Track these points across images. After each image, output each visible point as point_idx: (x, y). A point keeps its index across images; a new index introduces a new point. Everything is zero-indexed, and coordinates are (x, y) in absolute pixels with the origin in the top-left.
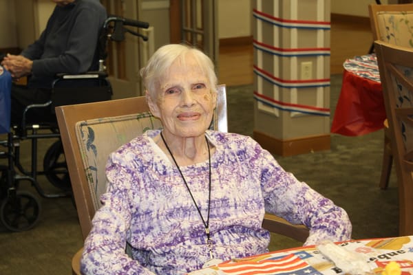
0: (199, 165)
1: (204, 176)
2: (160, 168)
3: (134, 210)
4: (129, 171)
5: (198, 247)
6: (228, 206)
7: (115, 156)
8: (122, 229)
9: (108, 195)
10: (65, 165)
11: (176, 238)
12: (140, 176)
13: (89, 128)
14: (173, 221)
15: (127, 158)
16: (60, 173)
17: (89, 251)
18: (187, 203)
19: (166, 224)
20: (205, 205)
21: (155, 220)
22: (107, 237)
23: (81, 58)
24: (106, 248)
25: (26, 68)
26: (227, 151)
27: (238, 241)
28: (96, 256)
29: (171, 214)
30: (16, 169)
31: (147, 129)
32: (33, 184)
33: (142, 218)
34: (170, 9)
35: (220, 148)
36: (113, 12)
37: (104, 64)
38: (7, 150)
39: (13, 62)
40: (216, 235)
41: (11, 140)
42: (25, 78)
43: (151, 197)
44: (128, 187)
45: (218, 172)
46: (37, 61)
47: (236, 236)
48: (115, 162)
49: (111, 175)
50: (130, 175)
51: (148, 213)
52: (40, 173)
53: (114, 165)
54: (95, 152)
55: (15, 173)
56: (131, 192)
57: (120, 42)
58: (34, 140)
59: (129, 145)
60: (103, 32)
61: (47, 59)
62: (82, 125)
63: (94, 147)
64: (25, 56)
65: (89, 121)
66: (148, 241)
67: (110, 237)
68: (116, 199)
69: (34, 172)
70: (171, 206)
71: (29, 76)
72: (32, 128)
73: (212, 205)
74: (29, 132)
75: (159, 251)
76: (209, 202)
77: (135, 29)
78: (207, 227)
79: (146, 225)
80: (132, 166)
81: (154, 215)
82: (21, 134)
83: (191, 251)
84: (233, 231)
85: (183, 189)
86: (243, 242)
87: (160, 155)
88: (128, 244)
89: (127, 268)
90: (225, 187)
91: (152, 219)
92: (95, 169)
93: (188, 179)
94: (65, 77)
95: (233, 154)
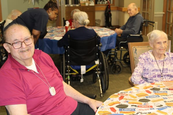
0: (161, 60)
1: (162, 63)
2: (151, 59)
3: (144, 69)
4: (144, 59)
5: (159, 78)
6: (168, 70)
7: (141, 56)
8: (141, 72)
9: (138, 64)
10: (129, 58)
11: (154, 76)
12: (147, 61)
13: (136, 49)
14: (153, 72)
15: (144, 56)
16: (127, 60)
17: (133, 76)
18: (157, 68)
19: (152, 73)
20: (162, 69)
21: (149, 72)
22: (137, 73)
23: (135, 31)
24: (137, 76)
25: (121, 32)
26: (169, 57)
27: (169, 79)
28: (134, 77)
29: (153, 71)
30: (116, 58)
31: (150, 50)
32: (120, 62)
33: (146, 71)
34: (163, 17)
35: (167, 56)
36: (146, 18)
37: (142, 32)
38: (114, 53)
39: (118, 30)
40: (164, 77)
41: (115, 50)
42: (120, 35)
43: (149, 66)
44: (143, 63)
45: (166, 62)
46: (124, 30)
47: (169, 77)
48: (141, 57)
49: (140, 60)
50: (144, 60)
51: (148, 70)
52: (122, 60)
53: (140, 58)
54: (136, 54)
55: (115, 59)
56: (144, 64)
57: (147, 26)
58: (121, 51)
59: (145, 54)
60: (142, 24)
61: (127, 30)
62: (134, 47)
63: (136, 53)
64: (121, 29)
65: (136, 47)
66: (147, 76)
67: (138, 74)
68: (140, 65)
69: (121, 60)
70: (153, 69)
71: (121, 34)
72: (121, 48)
73: (164, 70)
74: (120, 49)
75: (149, 78)
76: (163, 69)
77: (152, 24)
78: (162, 74)
79: (147, 73)
80: (145, 58)
81: (149, 70)
82: (118, 49)
83: (157, 79)
84: (168, 76)
85: (157, 65)
86: (170, 79)
87: (152, 57)
88: (142, 76)
89: (141, 81)
90: (167, 66)
91: (148, 71)
92: (136, 58)
93: (158, 63)
94: (131, 35)
95: (170, 58)
